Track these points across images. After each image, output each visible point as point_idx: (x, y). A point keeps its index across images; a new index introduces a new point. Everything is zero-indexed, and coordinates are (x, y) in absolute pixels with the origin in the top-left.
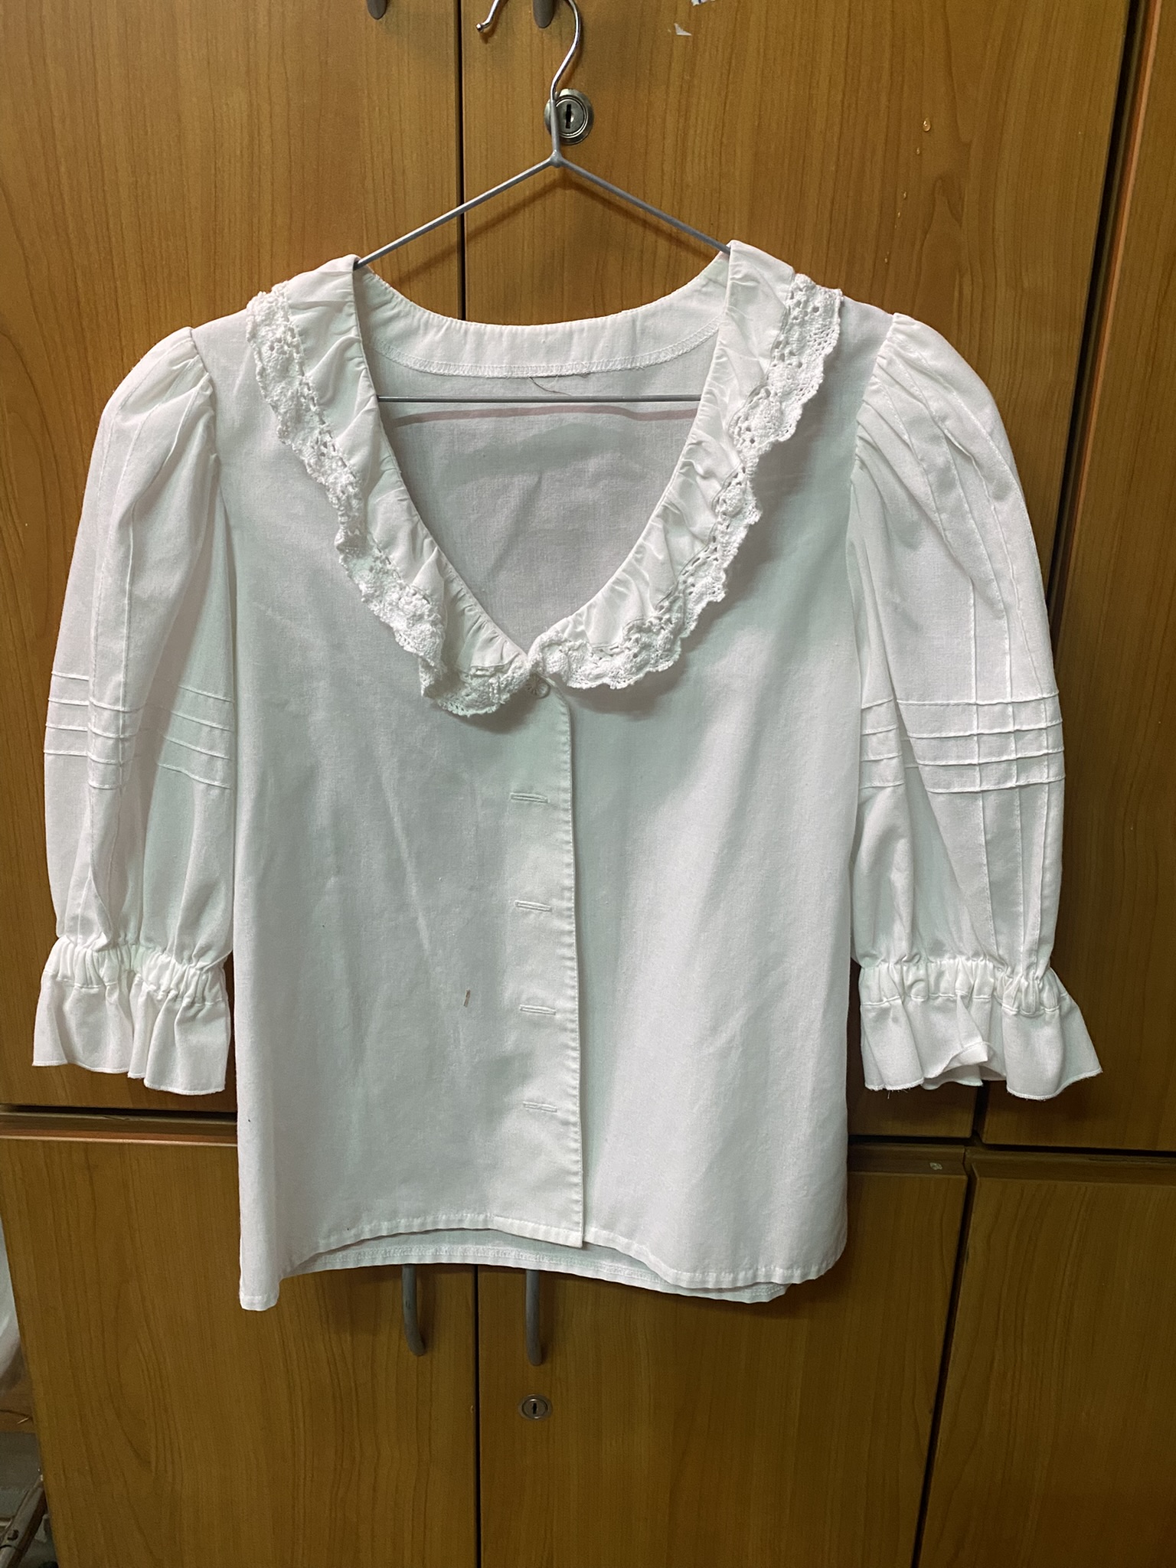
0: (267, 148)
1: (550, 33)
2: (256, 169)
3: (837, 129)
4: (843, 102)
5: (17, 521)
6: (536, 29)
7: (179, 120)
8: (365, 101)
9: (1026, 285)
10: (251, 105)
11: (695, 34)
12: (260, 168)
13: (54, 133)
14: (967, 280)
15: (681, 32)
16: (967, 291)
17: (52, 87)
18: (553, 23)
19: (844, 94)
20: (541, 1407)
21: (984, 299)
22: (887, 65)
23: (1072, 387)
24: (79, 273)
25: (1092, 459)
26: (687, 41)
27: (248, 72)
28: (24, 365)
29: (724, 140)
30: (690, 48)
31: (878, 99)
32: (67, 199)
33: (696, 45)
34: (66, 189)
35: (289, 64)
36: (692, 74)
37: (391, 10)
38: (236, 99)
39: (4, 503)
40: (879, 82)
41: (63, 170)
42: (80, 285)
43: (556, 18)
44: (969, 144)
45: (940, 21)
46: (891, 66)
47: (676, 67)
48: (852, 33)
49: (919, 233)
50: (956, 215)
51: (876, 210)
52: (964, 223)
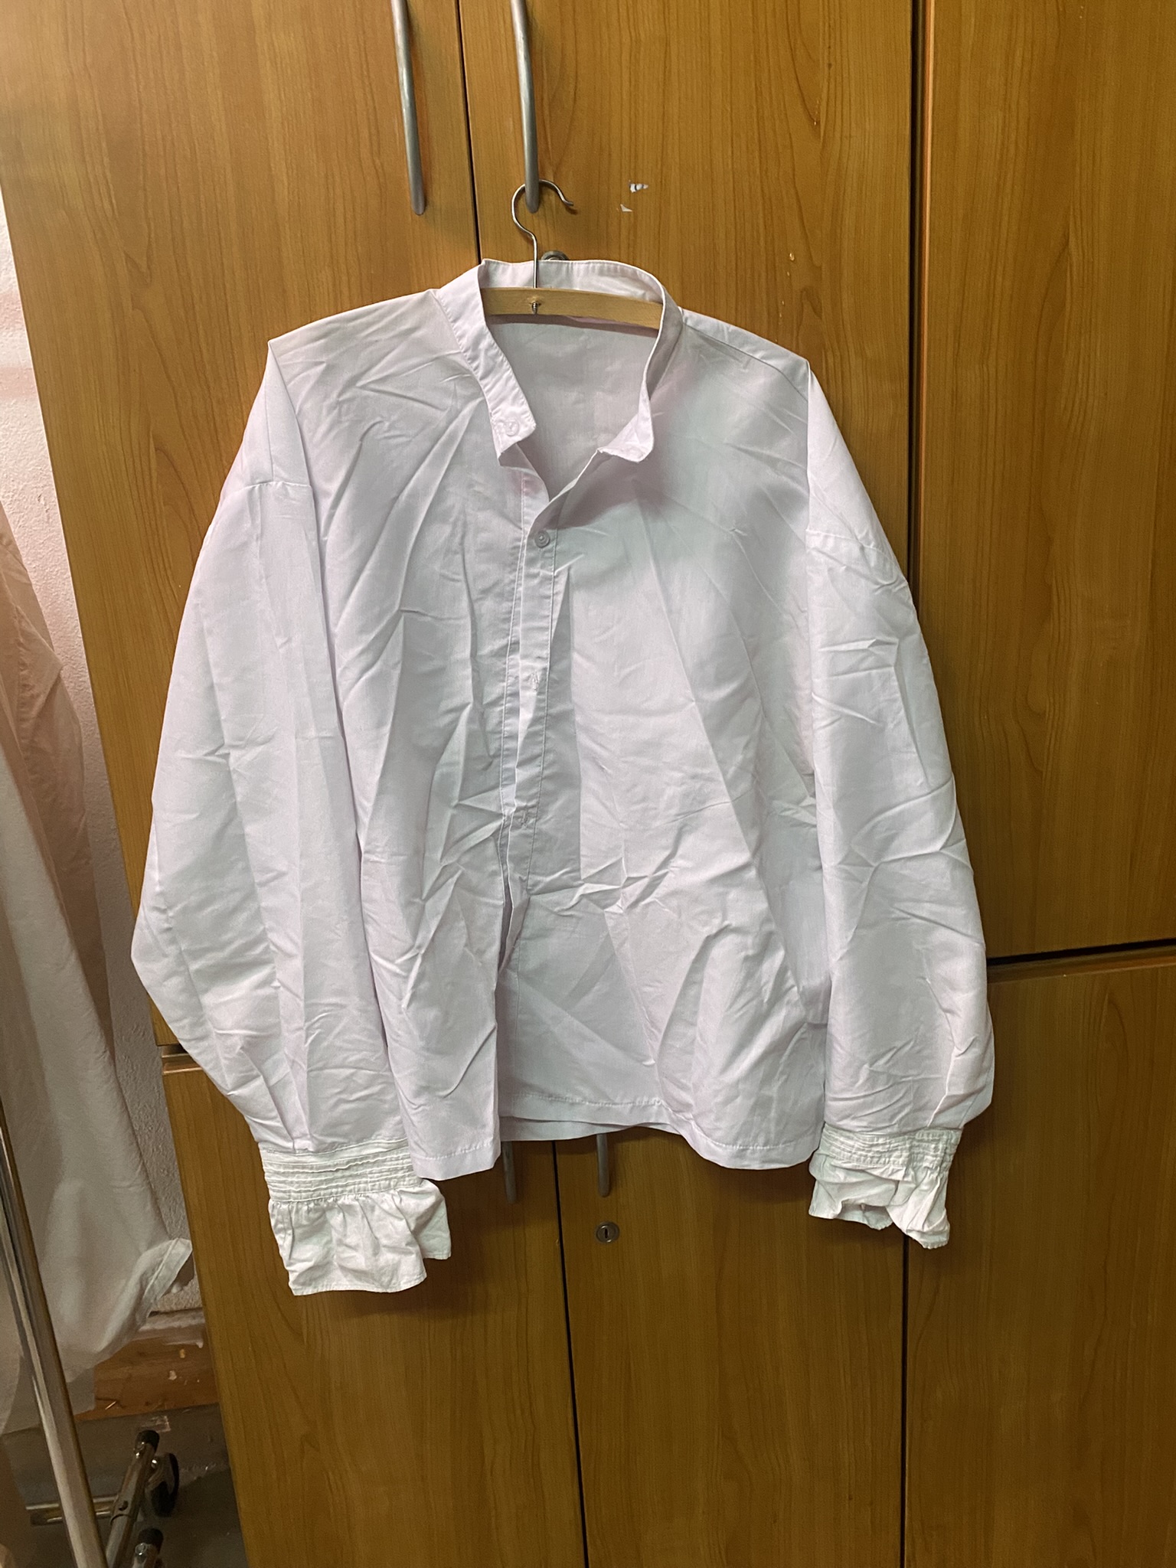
1: (538, 216)
3: (734, 264)
4: (736, 247)
5: (173, 584)
6: (531, 215)
9: (868, 354)
10: (334, 276)
11: (635, 210)
13: (194, 307)
14: (830, 354)
15: (625, 210)
16: (831, 361)
17: (192, 274)
18: (540, 211)
19: (736, 242)
20: (611, 1231)
21: (842, 366)
22: (761, 220)
23: (906, 417)
25: (926, 466)
26: (630, 215)
27: (331, 257)
28: (176, 472)
30: (632, 219)
31: (758, 243)
32: (205, 351)
33: (636, 217)
34: (203, 345)
35: (360, 248)
36: (635, 236)
37: (429, 208)
38: (323, 272)
39: (162, 572)
40: (758, 232)
41: (201, 332)
42: (216, 410)
43: (541, 206)
44: (820, 268)
45: (792, 191)
46: (765, 222)
47: (624, 232)
48: (737, 202)
49: (795, 325)
50: (817, 311)
51: (766, 313)
52: (823, 317)
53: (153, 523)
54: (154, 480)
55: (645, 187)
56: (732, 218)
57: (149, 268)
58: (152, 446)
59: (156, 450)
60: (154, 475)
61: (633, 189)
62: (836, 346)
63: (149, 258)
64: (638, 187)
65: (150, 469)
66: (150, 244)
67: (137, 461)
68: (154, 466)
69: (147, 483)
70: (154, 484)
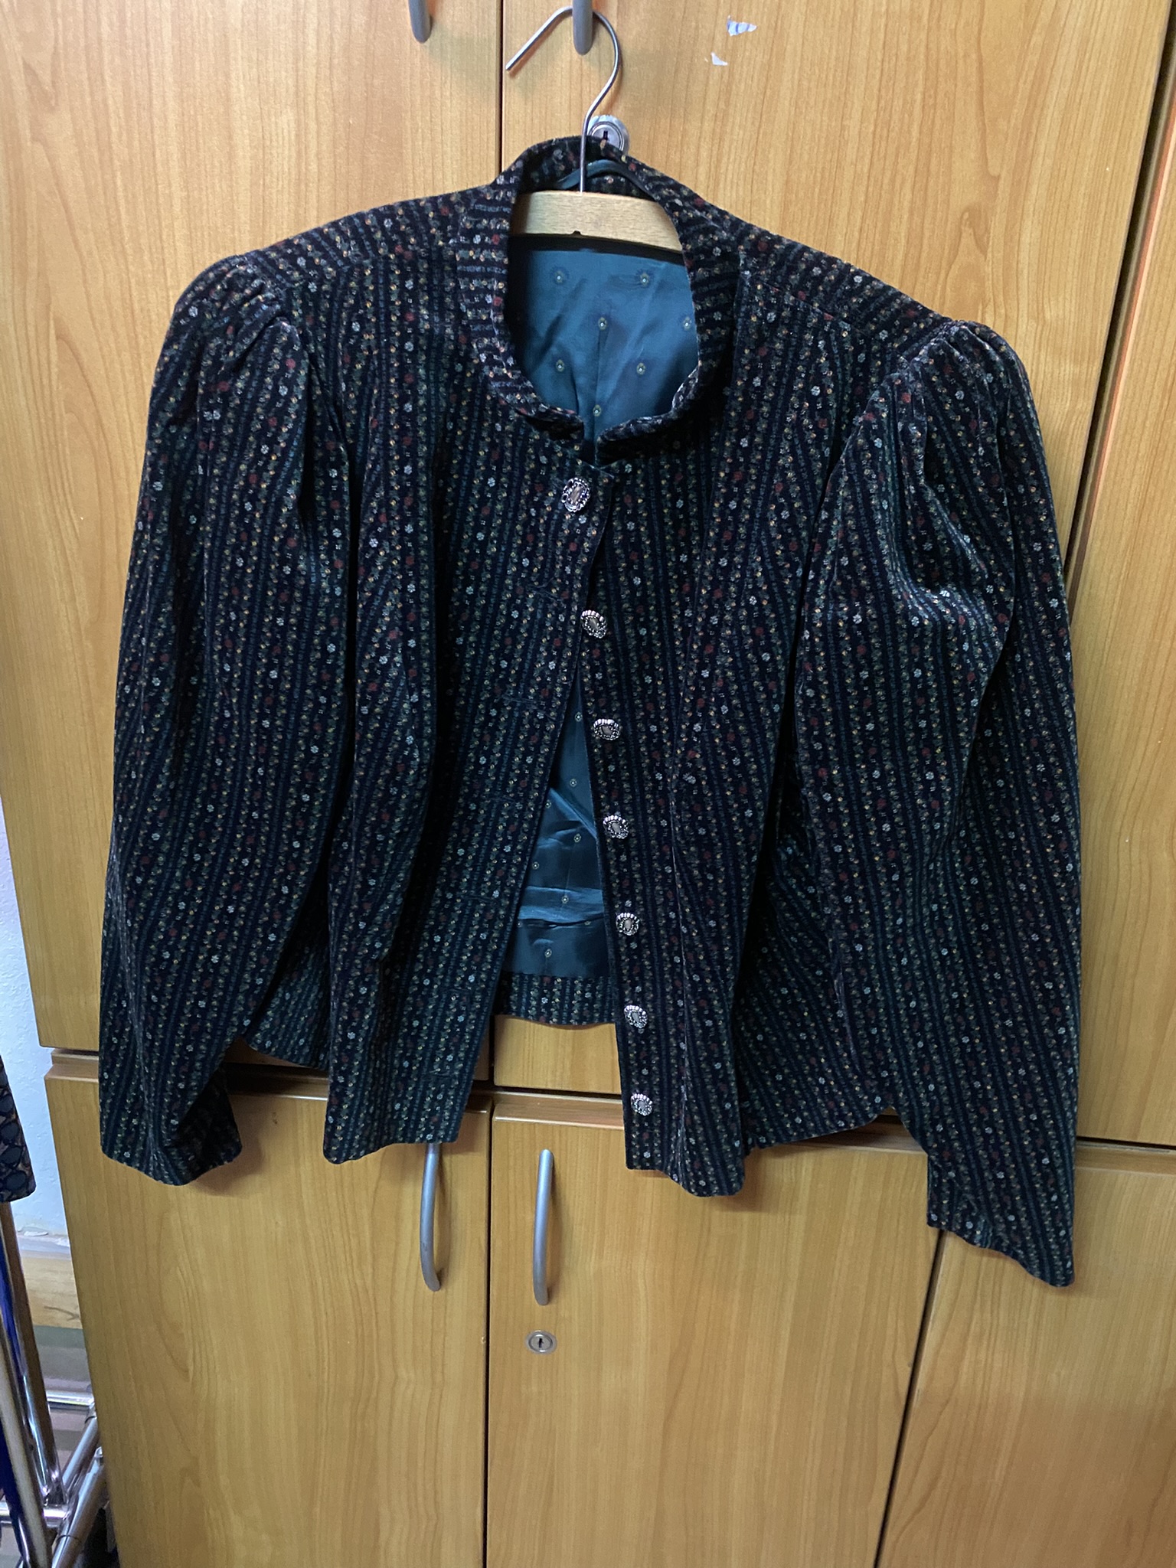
0: (314, 167)
1: (589, 60)
2: (303, 187)
3: (867, 161)
4: (874, 133)
5: (73, 515)
6: (575, 55)
7: (230, 137)
8: (408, 124)
9: (1048, 315)
10: (298, 122)
11: (732, 63)
12: (307, 185)
13: (111, 148)
14: (990, 309)
15: (717, 61)
17: (110, 102)
18: (594, 50)
19: (876, 126)
20: (545, 1342)
22: (919, 97)
24: (133, 281)
26: (723, 72)
27: (297, 93)
28: (81, 368)
29: (757, 168)
30: (726, 76)
31: (909, 132)
32: (123, 211)
33: (731, 74)
34: (122, 202)
35: (335, 84)
36: (727, 103)
37: (436, 35)
38: (284, 118)
39: (62, 498)
40: (911, 115)
41: (119, 182)
42: (135, 294)
43: (595, 44)
44: (998, 178)
45: (974, 56)
46: (924, 99)
47: (712, 95)
48: (886, 65)
49: (944, 264)
50: (982, 247)
51: (903, 241)
52: (989, 255)
53: (51, 433)
54: (54, 377)
55: (751, 30)
56: (876, 91)
57: (54, 83)
58: (52, 332)
59: (58, 337)
60: (54, 370)
61: (732, 32)
62: (1001, 298)
63: (54, 73)
64: (741, 30)
65: (49, 363)
66: (55, 54)
67: (33, 351)
68: (54, 358)
69: (45, 381)
70: (54, 383)
